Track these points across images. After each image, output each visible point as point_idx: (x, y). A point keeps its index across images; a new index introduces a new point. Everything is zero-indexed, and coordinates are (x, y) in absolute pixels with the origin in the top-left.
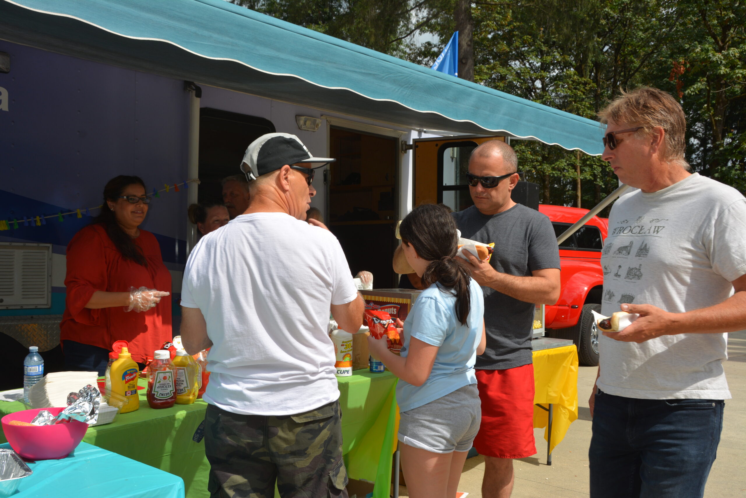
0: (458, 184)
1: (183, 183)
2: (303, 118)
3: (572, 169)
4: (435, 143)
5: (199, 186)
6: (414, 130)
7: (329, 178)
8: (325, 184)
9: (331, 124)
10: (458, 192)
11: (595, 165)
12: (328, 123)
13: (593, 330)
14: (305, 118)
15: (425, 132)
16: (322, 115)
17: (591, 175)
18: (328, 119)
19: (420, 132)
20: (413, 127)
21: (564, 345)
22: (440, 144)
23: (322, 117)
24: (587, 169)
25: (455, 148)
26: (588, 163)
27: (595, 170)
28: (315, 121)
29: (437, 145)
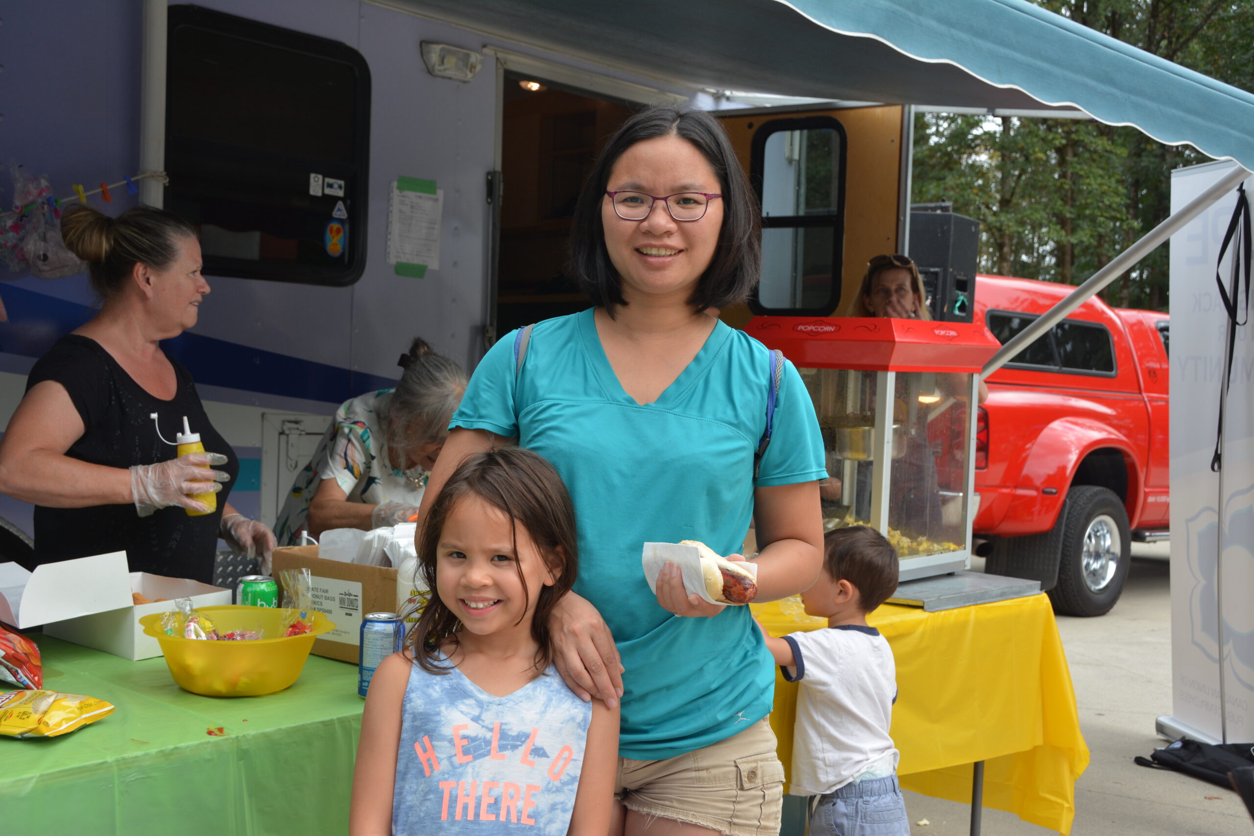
0: (802, 213)
1: (125, 182)
2: (437, 48)
3: (1057, 223)
4: (747, 121)
5: (166, 190)
6: (703, 91)
7: (500, 189)
8: (489, 203)
9: (506, 67)
10: (801, 231)
11: (1102, 216)
12: (499, 65)
13: (1088, 541)
14: (442, 50)
15: (728, 99)
16: (484, 46)
17: (1092, 236)
18: (500, 55)
19: (717, 97)
20: (701, 86)
21: (1019, 593)
22: (758, 123)
23: (485, 50)
24: (1085, 224)
25: (797, 133)
26: (1088, 212)
27: (1100, 226)
28: (468, 56)
29: (750, 126)
